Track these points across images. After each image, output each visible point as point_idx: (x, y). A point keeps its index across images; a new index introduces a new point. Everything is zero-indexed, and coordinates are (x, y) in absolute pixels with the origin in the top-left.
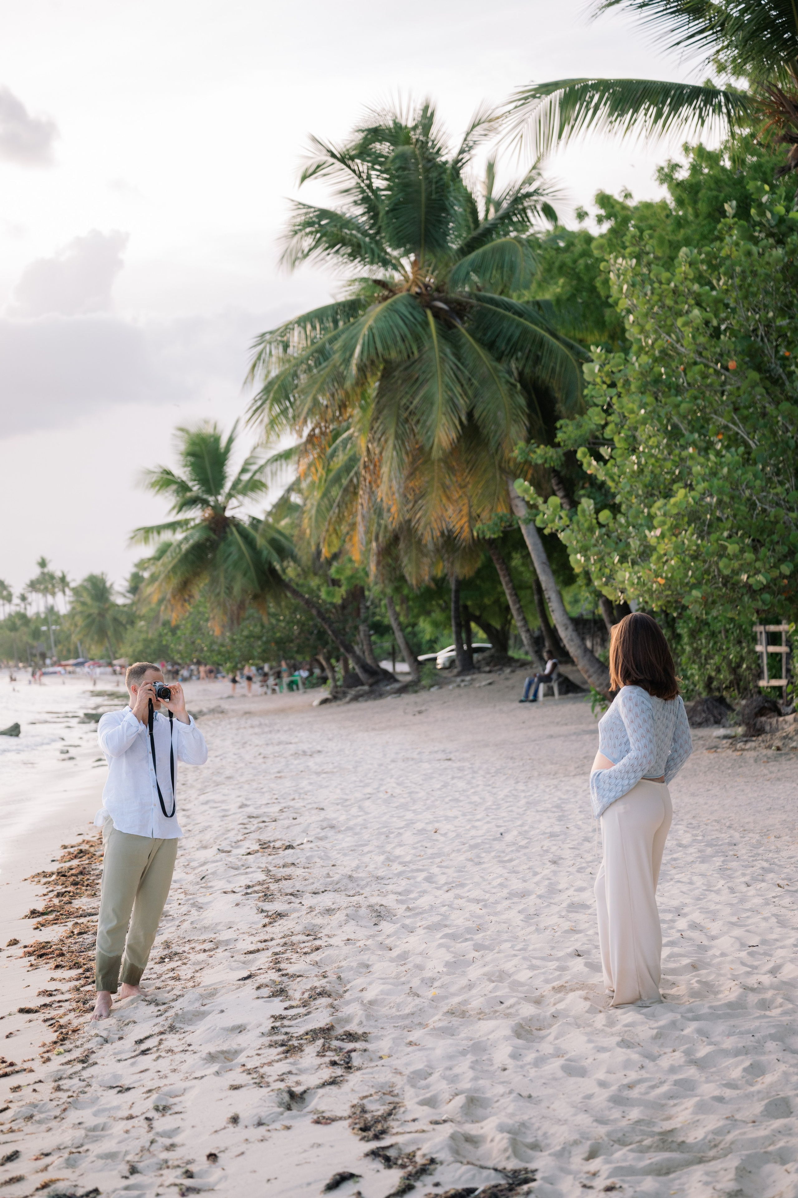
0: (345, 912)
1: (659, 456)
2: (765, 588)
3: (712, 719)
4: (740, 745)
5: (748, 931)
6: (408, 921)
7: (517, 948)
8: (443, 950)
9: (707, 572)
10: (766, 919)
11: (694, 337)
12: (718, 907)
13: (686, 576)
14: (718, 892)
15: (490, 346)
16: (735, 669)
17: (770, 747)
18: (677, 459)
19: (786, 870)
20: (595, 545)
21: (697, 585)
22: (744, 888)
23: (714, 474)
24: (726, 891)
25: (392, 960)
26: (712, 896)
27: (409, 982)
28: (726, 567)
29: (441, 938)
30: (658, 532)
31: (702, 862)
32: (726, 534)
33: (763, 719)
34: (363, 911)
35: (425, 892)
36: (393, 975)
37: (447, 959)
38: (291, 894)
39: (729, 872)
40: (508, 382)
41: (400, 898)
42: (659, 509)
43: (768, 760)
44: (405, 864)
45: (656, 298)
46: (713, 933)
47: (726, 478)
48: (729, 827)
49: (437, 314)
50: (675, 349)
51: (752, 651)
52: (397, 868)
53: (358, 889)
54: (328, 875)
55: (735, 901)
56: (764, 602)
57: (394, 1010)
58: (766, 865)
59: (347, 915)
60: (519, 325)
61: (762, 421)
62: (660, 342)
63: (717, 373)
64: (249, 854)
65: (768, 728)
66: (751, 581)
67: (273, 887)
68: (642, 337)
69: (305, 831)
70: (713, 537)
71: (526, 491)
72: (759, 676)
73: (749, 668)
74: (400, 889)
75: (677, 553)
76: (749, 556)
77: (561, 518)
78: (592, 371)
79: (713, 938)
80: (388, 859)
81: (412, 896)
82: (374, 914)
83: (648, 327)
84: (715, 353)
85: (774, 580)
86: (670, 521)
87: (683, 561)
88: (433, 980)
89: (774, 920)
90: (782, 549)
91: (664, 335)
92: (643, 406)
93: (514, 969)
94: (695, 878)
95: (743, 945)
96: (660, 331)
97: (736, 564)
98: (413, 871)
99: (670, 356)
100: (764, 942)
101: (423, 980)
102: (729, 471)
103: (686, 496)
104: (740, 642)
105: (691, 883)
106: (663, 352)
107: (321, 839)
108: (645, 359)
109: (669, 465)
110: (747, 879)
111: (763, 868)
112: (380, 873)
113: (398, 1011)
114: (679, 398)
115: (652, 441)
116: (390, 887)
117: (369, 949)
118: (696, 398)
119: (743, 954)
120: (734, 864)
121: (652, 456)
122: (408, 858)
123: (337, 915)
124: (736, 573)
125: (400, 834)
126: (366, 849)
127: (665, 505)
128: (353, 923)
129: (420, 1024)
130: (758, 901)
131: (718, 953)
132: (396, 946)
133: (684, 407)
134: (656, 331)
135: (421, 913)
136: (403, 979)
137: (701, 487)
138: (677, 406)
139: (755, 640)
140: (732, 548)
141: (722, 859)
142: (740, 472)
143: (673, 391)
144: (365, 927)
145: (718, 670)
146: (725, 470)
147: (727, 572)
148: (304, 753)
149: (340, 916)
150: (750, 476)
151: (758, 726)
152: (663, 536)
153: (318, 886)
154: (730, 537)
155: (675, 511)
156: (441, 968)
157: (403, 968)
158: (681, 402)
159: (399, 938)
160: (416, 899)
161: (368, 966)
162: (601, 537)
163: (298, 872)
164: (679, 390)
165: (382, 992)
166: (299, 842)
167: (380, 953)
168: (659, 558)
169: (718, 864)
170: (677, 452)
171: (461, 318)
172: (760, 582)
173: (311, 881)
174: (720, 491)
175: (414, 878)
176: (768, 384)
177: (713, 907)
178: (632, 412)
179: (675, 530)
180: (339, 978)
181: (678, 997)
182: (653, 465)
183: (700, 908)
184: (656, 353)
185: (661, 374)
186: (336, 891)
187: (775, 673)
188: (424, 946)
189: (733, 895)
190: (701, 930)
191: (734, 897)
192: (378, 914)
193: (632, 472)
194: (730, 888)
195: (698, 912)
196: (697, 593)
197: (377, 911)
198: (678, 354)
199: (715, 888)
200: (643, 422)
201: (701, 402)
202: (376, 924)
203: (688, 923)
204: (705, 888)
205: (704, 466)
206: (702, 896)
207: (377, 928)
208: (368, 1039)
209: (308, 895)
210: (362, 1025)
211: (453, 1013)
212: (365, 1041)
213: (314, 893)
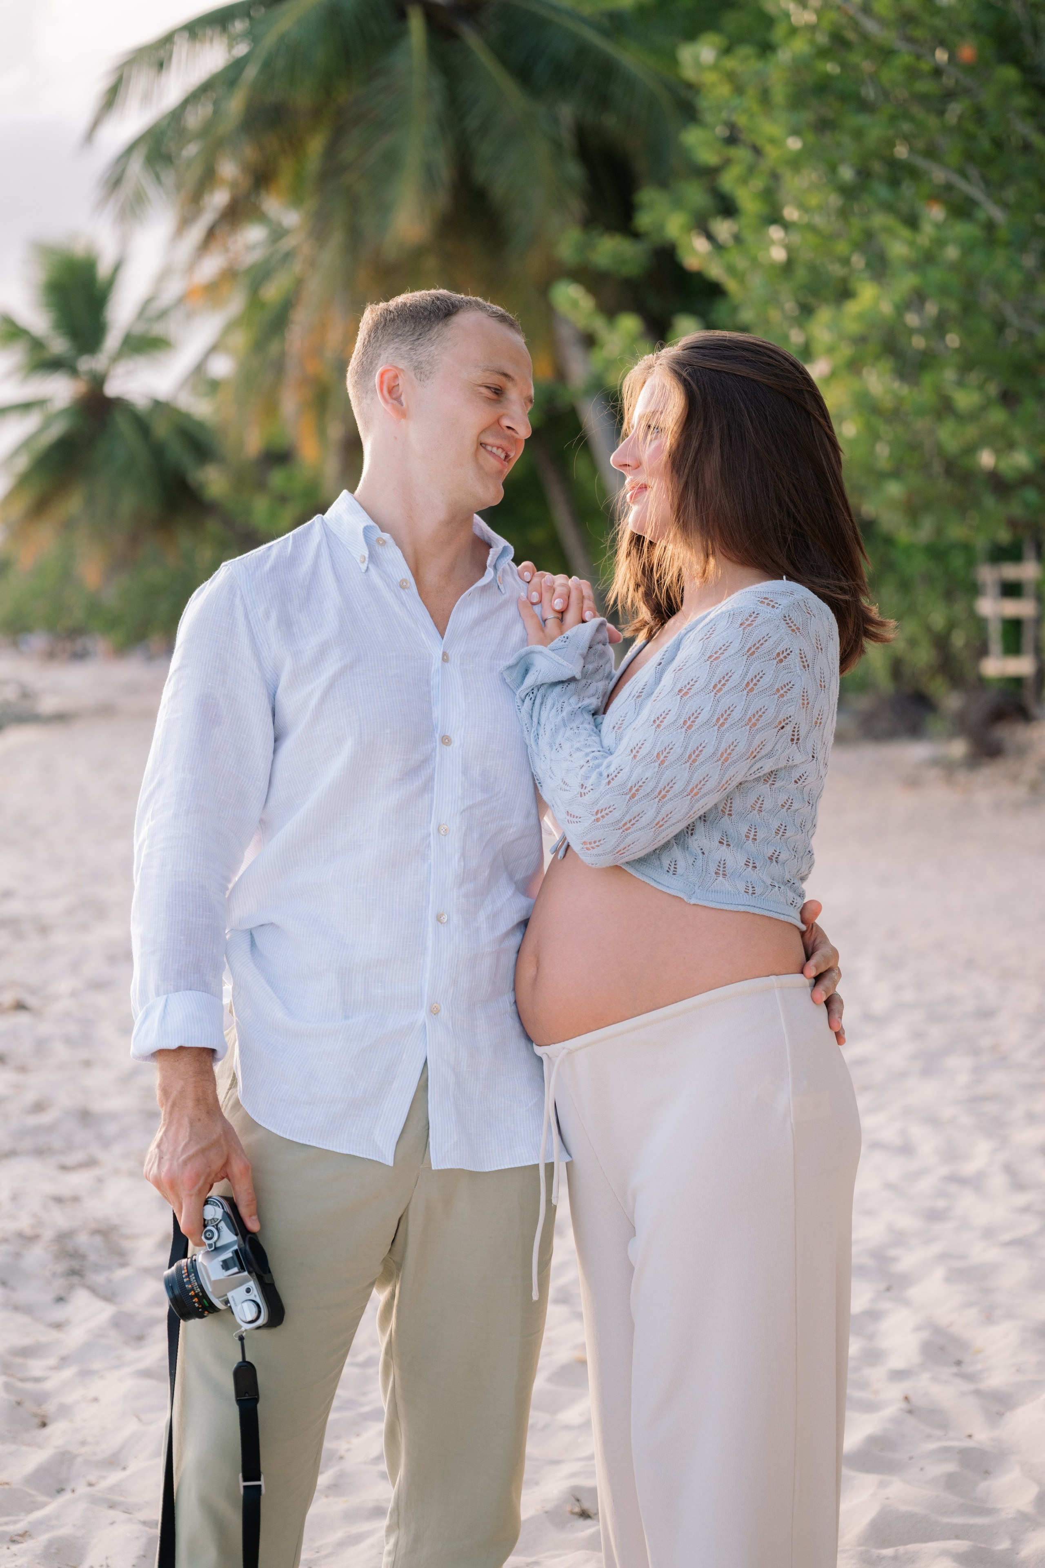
1: (826, 229)
2: (1026, 480)
3: (902, 728)
4: (961, 776)
9: (912, 448)
12: (992, 1254)
13: (875, 452)
16: (941, 642)
17: (1016, 782)
18: (858, 235)
21: (896, 474)
23: (930, 259)
26: (967, 1203)
28: (954, 435)
31: (927, 1072)
32: (951, 375)
33: (1001, 730)
39: (991, 1108)
43: (1018, 807)
47: (955, 267)
48: (970, 964)
49: (431, 12)
50: (858, 28)
51: (971, 613)
53: (94, 1149)
54: (39, 1107)
55: (1031, 1225)
56: (1026, 505)
61: (1022, 162)
62: (831, 15)
63: (937, 72)
65: (1009, 746)
66: (1002, 465)
68: (794, 9)
69: (75, 966)
70: (928, 379)
71: (578, 306)
72: (983, 651)
73: (966, 640)
76: (997, 416)
78: (697, 62)
82: (62, 1267)
84: (932, 28)
86: (847, 348)
87: (869, 424)
92: (795, 132)
94: (917, 1132)
97: (971, 432)
99: (847, 44)
102: (962, 255)
103: (877, 299)
104: (949, 596)
105: (906, 1149)
106: (836, 35)
108: (798, 46)
109: (842, 247)
114: (864, 119)
115: (814, 200)
118: (895, 119)
120: (999, 1080)
121: (812, 228)
124: (971, 450)
131: (1027, 1500)
133: (873, 135)
137: (908, 281)
138: (858, 134)
139: (978, 592)
140: (965, 399)
141: (969, 1062)
142: (980, 257)
143: (852, 107)
145: (913, 645)
146: (952, 252)
147: (953, 447)
150: (999, 265)
151: (994, 742)
152: (833, 374)
154: (957, 382)
155: (855, 329)
158: (868, 125)
164: (865, 106)
166: (50, 992)
169: (963, 1078)
170: (857, 221)
172: (1019, 467)
174: (944, 291)
176: (1034, 92)
178: (773, 141)
179: (854, 366)
182: (815, 249)
183: (943, 1257)
184: (822, 39)
185: (828, 77)
186: (40, 1152)
187: (1013, 647)
188: (132, 1427)
189: (1021, 1199)
190: (959, 1363)
191: (1026, 1209)
192: (75, 1264)
193: (773, 266)
194: (1009, 1169)
195: (939, 1273)
196: (894, 489)
197: (76, 1255)
198: (865, 37)
199: (970, 1168)
200: (795, 163)
201: (906, 127)
202: (60, 1299)
203: (918, 1329)
204: (945, 1170)
205: (912, 244)
206: (941, 1204)
207: (59, 1313)
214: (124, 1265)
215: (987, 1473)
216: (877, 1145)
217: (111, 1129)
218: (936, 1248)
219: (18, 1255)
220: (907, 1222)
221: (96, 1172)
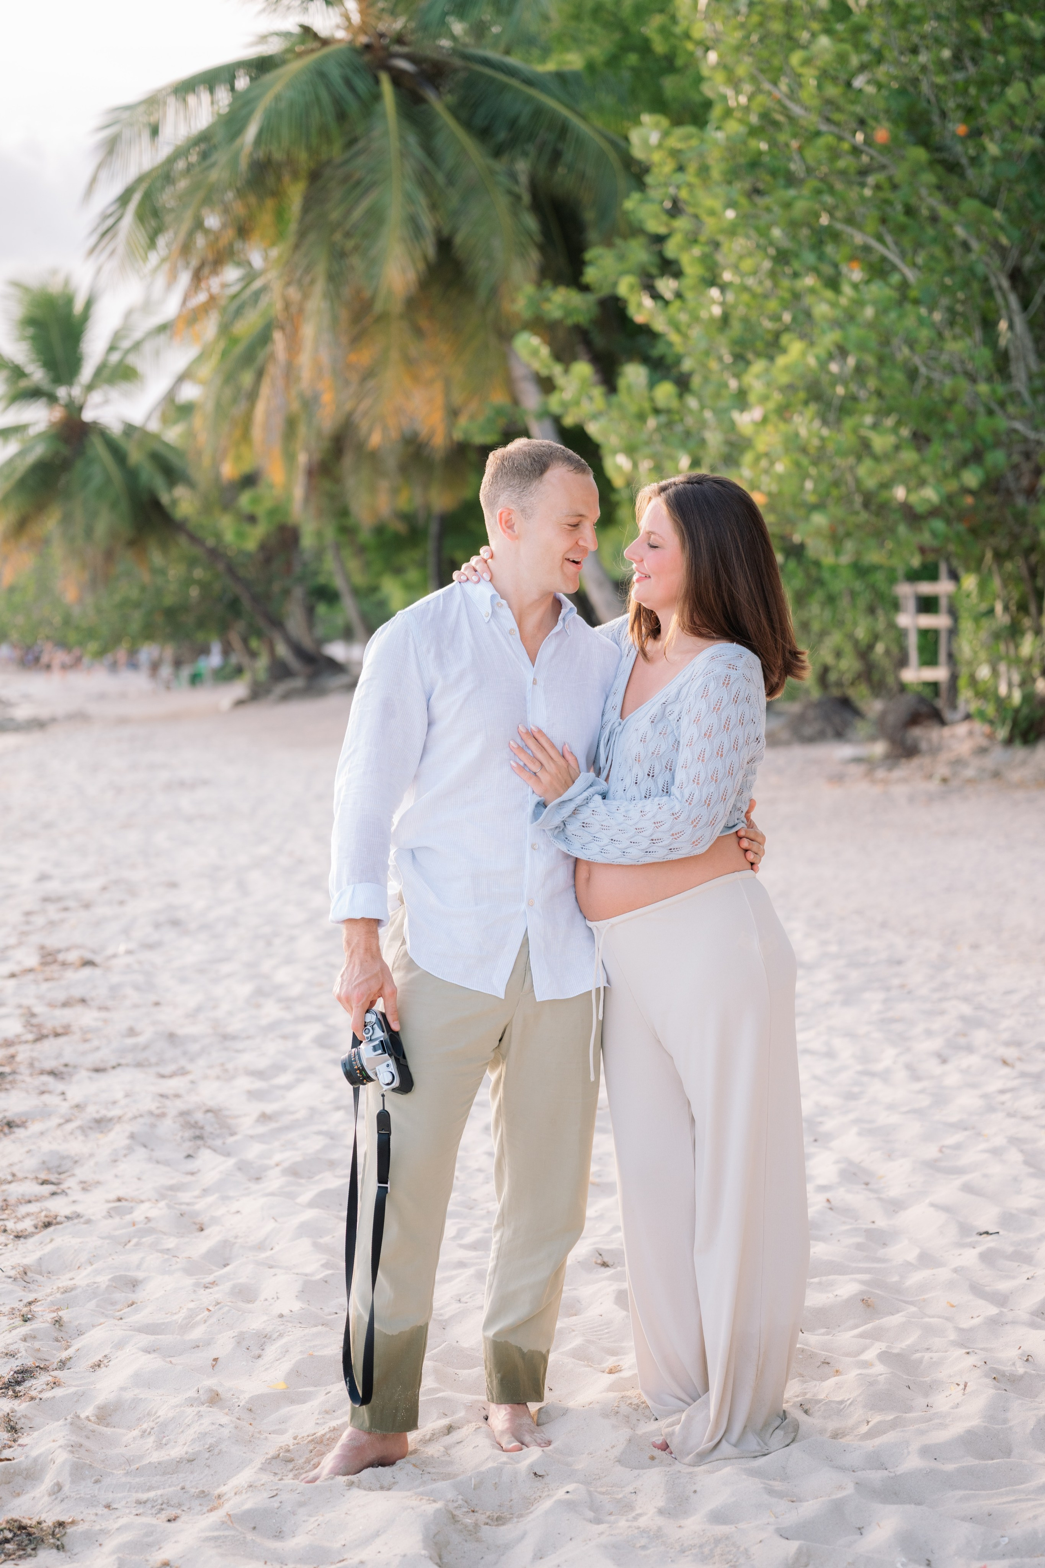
0: (129, 1128)
1: (759, 290)
2: (935, 512)
3: (830, 731)
4: (881, 773)
5: (967, 1188)
6: (253, 1152)
7: (469, 1239)
8: (305, 1244)
9: (836, 484)
10: (996, 1152)
11: (820, 87)
12: (894, 1119)
13: (802, 488)
14: (885, 1076)
15: (483, 134)
16: (864, 653)
17: (929, 777)
18: (787, 295)
19: (1005, 1024)
20: (648, 443)
21: (821, 506)
22: (933, 1067)
23: (851, 318)
24: (901, 1075)
25: (191, 1269)
26: (876, 1088)
27: (208, 1343)
28: (871, 473)
29: (312, 1204)
30: (756, 413)
31: (846, 1003)
32: (868, 420)
33: (917, 732)
34: (168, 1126)
35: (310, 1070)
36: (179, 1317)
37: (308, 1270)
38: (52, 1073)
39: (897, 1027)
40: (510, 192)
41: (258, 1084)
42: (758, 377)
43: (930, 799)
44: (287, 1003)
45: (755, 19)
46: (895, 1191)
47: (871, 325)
48: (884, 925)
49: (398, 78)
50: (785, 110)
51: (892, 625)
52: (271, 1011)
53: (183, 1062)
54: (132, 1032)
55: (925, 1101)
56: (934, 534)
57: (150, 1441)
58: (966, 1009)
59: (132, 1136)
60: (529, 99)
61: (930, 231)
62: (760, 99)
63: (856, 151)
64: (13, 975)
65: (924, 746)
66: (914, 499)
67: (23, 1053)
68: (730, 93)
69: (126, 932)
70: (849, 423)
71: (535, 353)
72: (903, 662)
73: (887, 652)
74: (262, 1063)
75: (787, 450)
76: (909, 456)
77: (591, 398)
78: (645, 142)
79: (895, 1206)
80: (260, 992)
81: (283, 1079)
82: (188, 1134)
83: (741, 71)
84: (853, 114)
85: (950, 499)
86: (777, 397)
87: (798, 465)
88: (264, 1339)
89: (1015, 1156)
90: (965, 446)
91: (767, 86)
92: (731, 204)
93: (455, 1307)
94: (838, 1043)
95: (965, 1229)
96: (761, 77)
97: (887, 470)
98: (298, 1020)
99: (776, 124)
100: (1008, 1220)
101: (240, 1339)
102: (877, 314)
103: (804, 354)
104: (871, 611)
105: (830, 1054)
106: (765, 116)
107: (150, 946)
108: (733, 127)
109: (773, 305)
110: (936, 1044)
111: (962, 1018)
112: (235, 1026)
113: (160, 1445)
114: (792, 192)
115: (747, 265)
116: (247, 1059)
117: (151, 1231)
118: (818, 192)
119: (969, 1257)
120: (905, 1008)
121: (745, 288)
122: (296, 990)
123: (112, 1135)
124: (886, 485)
125: (292, 939)
126: (226, 968)
127: (767, 371)
128: (141, 1153)
129: (203, 1494)
130: (968, 1100)
131: (912, 1256)
132: (215, 1220)
133: (800, 207)
134: (753, 79)
135: (288, 1128)
136: (197, 1334)
137: (830, 338)
138: (787, 205)
139: (896, 606)
140: (881, 442)
141: (881, 995)
142: (893, 315)
143: (782, 181)
144: (167, 1163)
145: (838, 654)
146: (869, 312)
147: (871, 483)
148: (182, 784)
149: (117, 1137)
150: (910, 322)
151: (909, 742)
152: (765, 420)
153: (105, 1055)
154: (875, 426)
155: (784, 379)
156: (291, 1304)
157: (207, 1297)
158: (795, 198)
159: (225, 1198)
160: (288, 1087)
161: (134, 1284)
162: (658, 429)
163: (86, 1017)
164: (791, 180)
165: (141, 1380)
166: (110, 951)
167: (171, 1243)
168: (758, 459)
169: (876, 1007)
170: (786, 283)
171: (437, 88)
172: (928, 501)
173: (96, 1043)
174: (862, 346)
175: (296, 1036)
176: (940, 169)
177: (885, 1118)
178: (712, 213)
179: (783, 412)
180: (58, 1322)
181: (838, 1409)
182: (748, 306)
183: (856, 1121)
184: (754, 119)
185: (760, 153)
186: (139, 1065)
187: (929, 658)
188: (271, 1225)
189: (918, 1086)
190: (867, 1184)
191: (922, 1091)
192: (198, 1133)
193: (712, 319)
194: (909, 1067)
195: (854, 1130)
196: (819, 519)
197: (195, 1125)
198: (791, 119)
199: (879, 1067)
200: (732, 231)
201: (828, 199)
202: (189, 1156)
203: (837, 1162)
204: (859, 1068)
205: (834, 305)
206: (856, 1089)
207: (192, 1165)
208: (65, 1540)
209: (84, 1074)
210: (60, 1495)
211: (291, 1460)
212: (58, 1548)
213: (97, 1070)
214: (233, 1134)
215: (885, 1244)
216: (806, 1051)
217: (195, 1048)
218: (851, 1116)
219: (153, 1126)
220: (829, 1100)
221: (189, 1077)
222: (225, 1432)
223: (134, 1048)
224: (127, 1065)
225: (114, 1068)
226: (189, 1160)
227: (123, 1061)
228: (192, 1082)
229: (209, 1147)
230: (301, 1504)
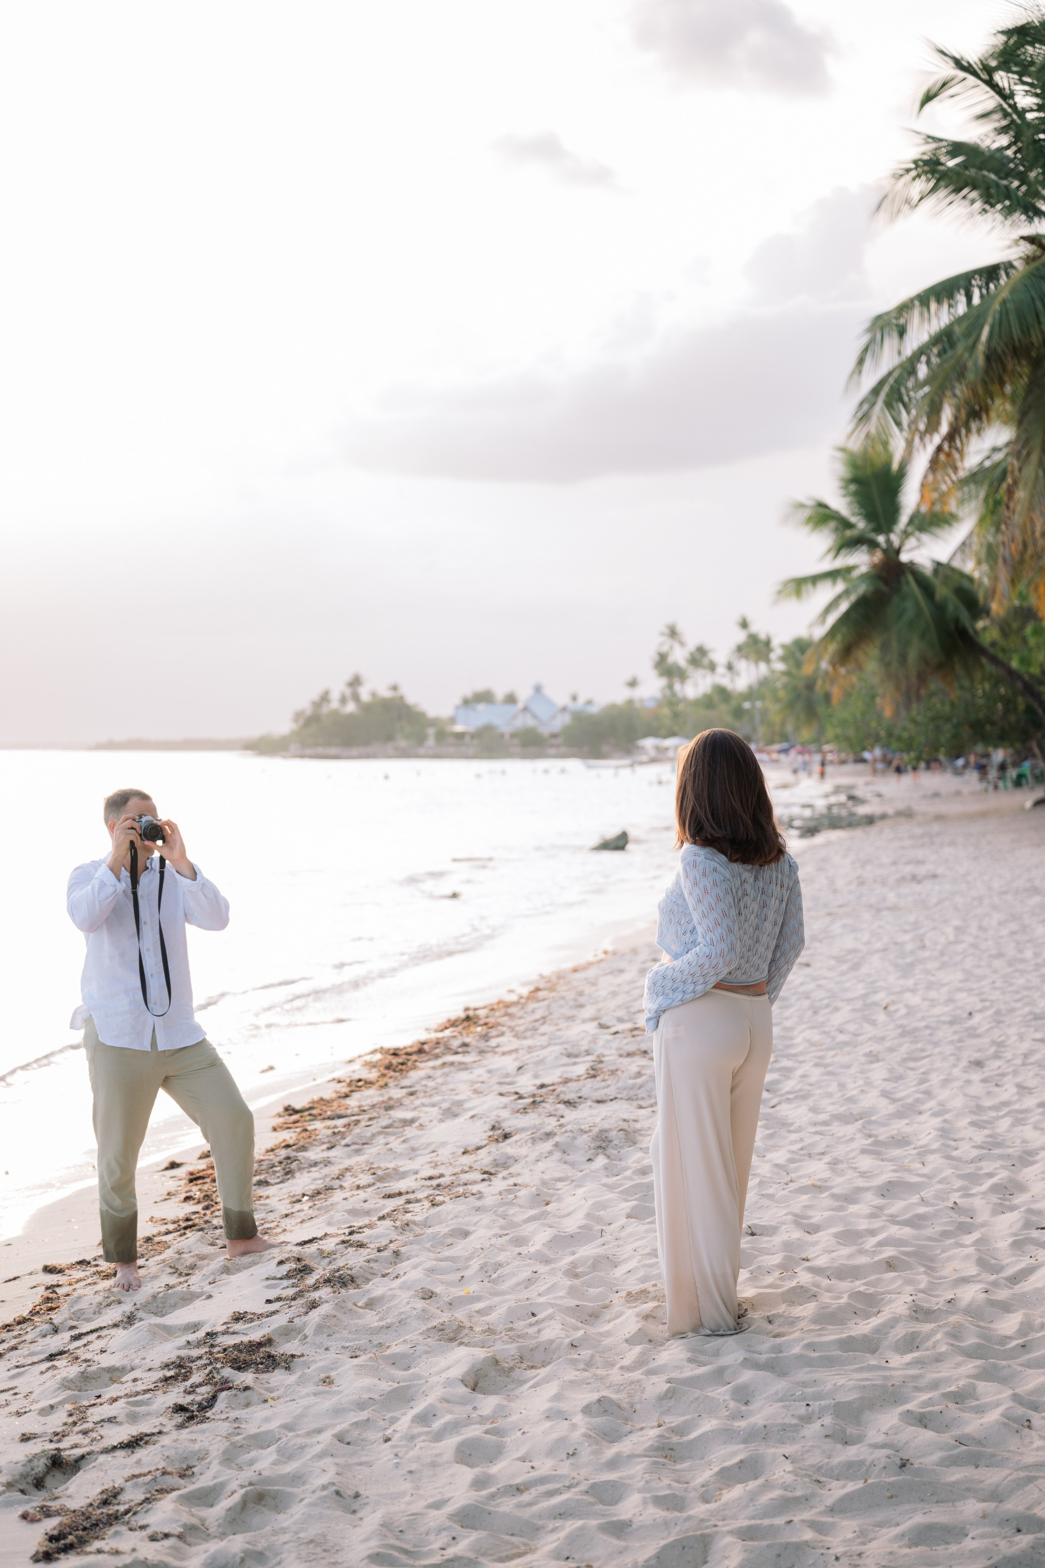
25: (505, 1226)
34: (586, 1139)
36: (467, 1253)
38: (567, 1102)
46: (1019, 1201)
57: (378, 1316)
79: (1005, 1210)
82: (597, 1145)
95: (1030, 1225)
113: (380, 1319)
119: (1009, 1243)
128: (557, 1156)
129: (380, 1345)
132: (557, 1200)
144: (571, 1163)
153: (610, 1091)
157: (493, 1242)
159: (579, 1186)
161: (464, 1234)
165: (406, 1286)
167: (512, 1211)
180: (397, 1253)
186: (629, 1099)
208: (292, 1365)
209: (589, 1103)
210: (305, 1341)
211: (443, 1330)
212: (286, 1368)
213: (598, 1102)
214: (630, 1147)
222: (415, 1312)
223: (632, 1087)
224: (621, 1099)
225: (611, 1100)
226: (589, 1163)
227: (619, 1096)
228: (653, 1112)
229: (605, 1154)
230: (426, 1352)
